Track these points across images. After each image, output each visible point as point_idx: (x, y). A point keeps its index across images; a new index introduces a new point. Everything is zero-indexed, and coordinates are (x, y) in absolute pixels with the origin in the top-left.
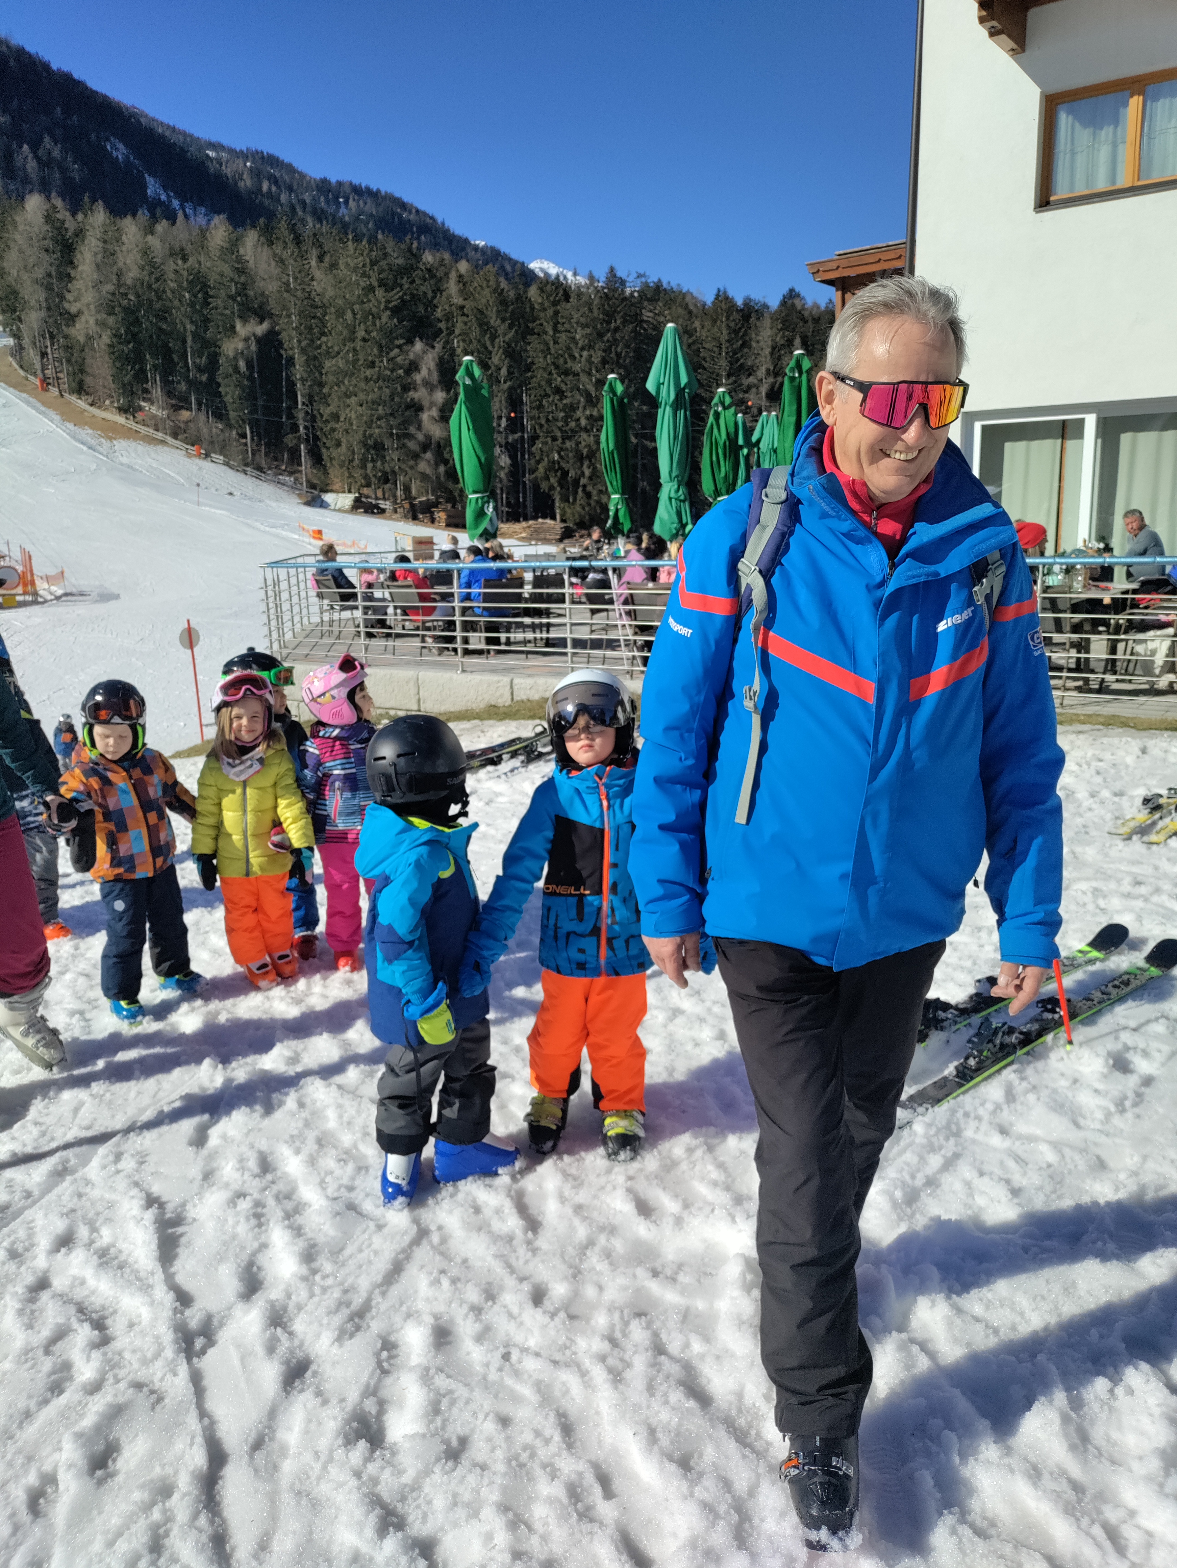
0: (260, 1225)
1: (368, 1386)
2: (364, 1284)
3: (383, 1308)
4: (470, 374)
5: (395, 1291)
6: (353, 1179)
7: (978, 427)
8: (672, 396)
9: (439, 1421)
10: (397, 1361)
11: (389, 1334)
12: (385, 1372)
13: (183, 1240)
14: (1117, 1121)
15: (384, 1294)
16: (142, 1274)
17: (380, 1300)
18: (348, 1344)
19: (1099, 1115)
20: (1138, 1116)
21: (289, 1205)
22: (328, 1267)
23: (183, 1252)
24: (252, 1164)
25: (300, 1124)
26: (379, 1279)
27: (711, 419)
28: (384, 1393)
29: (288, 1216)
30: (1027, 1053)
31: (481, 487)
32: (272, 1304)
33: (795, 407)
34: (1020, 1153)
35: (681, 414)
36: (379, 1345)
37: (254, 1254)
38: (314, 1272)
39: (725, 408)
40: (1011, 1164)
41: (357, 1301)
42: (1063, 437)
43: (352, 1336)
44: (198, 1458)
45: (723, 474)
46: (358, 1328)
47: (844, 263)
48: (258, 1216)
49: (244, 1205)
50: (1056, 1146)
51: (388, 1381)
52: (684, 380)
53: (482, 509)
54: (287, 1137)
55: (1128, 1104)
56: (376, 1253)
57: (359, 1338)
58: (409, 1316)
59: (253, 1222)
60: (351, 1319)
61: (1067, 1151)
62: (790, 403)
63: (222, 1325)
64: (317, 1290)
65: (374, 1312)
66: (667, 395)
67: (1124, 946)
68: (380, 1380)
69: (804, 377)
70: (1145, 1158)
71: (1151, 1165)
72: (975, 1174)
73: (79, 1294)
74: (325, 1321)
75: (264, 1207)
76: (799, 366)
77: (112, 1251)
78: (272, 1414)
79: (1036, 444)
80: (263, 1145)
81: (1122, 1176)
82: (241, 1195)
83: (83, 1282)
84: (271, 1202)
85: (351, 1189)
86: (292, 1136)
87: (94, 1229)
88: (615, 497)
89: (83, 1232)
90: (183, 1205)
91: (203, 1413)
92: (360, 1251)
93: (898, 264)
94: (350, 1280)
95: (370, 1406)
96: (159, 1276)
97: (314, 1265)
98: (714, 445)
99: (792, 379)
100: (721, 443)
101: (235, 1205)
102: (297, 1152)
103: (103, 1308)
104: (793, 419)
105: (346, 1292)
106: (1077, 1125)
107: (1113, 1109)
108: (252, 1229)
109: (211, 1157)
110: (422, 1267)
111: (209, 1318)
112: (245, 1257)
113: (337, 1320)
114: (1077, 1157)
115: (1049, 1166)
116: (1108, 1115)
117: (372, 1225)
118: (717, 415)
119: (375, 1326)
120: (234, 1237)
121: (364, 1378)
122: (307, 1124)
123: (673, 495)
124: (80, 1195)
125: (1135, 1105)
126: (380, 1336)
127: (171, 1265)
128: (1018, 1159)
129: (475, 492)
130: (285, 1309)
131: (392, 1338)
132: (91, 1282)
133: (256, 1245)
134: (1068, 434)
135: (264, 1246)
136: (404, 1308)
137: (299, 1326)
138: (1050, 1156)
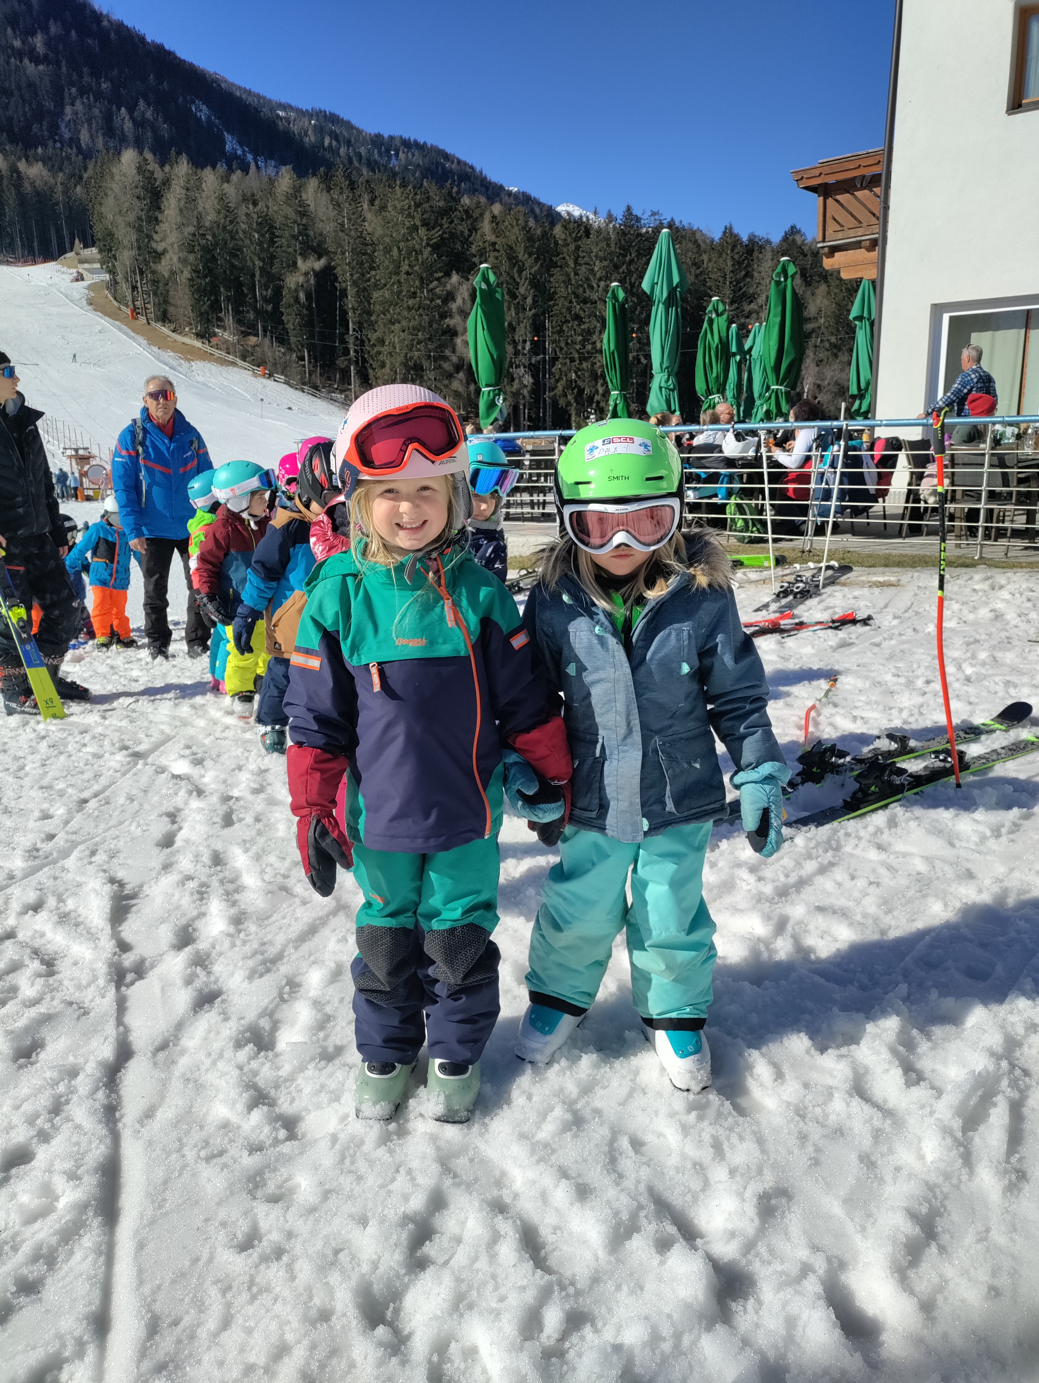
0: (202, 899)
1: (266, 1009)
2: (280, 939)
3: (294, 957)
4: (486, 279)
5: (306, 947)
6: (289, 870)
7: (946, 318)
8: (665, 295)
9: (321, 1035)
10: (298, 995)
11: (295, 976)
12: (283, 1000)
13: (134, 909)
14: (992, 844)
15: (296, 948)
16: (93, 930)
17: (292, 950)
18: (257, 982)
19: (975, 838)
20: (1012, 841)
21: (231, 887)
22: (253, 928)
23: (131, 917)
24: (206, 859)
25: (253, 833)
26: (293, 936)
27: (705, 325)
28: (278, 1016)
29: (227, 893)
30: (916, 794)
31: (493, 381)
32: (197, 952)
33: (780, 308)
34: (894, 864)
35: (673, 311)
36: (284, 982)
37: (194, 919)
38: (239, 931)
39: (718, 315)
40: (883, 871)
41: (272, 951)
42: (1027, 327)
43: (261, 976)
44: (107, 1052)
45: (714, 375)
46: (268, 971)
47: (826, 170)
48: (201, 893)
49: (192, 885)
50: (929, 860)
51: (285, 1006)
52: (676, 279)
53: (494, 399)
54: (239, 841)
55: (1004, 830)
56: (296, 919)
57: (267, 978)
58: (314, 963)
59: (196, 896)
60: (264, 962)
61: (938, 864)
62: (775, 306)
63: (153, 966)
64: (238, 943)
65: (285, 960)
66: (661, 293)
67: (1025, 721)
68: (277, 1006)
69: (789, 280)
70: (1011, 870)
71: (1017, 874)
72: (847, 877)
73: (37, 943)
74: (240, 964)
75: (209, 887)
76: (785, 271)
77: (73, 914)
78: (180, 1026)
79: (1000, 334)
80: (219, 846)
81: (987, 882)
82: (190, 878)
83: (43, 935)
84: (215, 883)
85: (286, 877)
86: (244, 841)
87: (61, 900)
88: (614, 393)
89: (51, 902)
90: (141, 886)
91: (120, 1021)
92: (284, 918)
93: (876, 170)
94: (269, 937)
95: (265, 1023)
96: (108, 930)
97: (241, 927)
98: (707, 348)
99: (778, 283)
100: (714, 346)
101: (184, 885)
102: (246, 851)
103: (56, 953)
104: (778, 319)
105: (263, 944)
106: (952, 845)
107: (988, 833)
108: (194, 902)
109: (173, 854)
110: (334, 930)
111: (142, 961)
112: (184, 921)
113: (251, 963)
114: (947, 868)
115: (919, 873)
116: (983, 839)
117: (297, 901)
118: (711, 322)
119: (284, 969)
120: (178, 907)
121: (264, 1004)
122: (259, 833)
123: (663, 384)
124: (55, 878)
125: (1011, 832)
126: (286, 977)
127: (120, 925)
128: (890, 868)
129: (487, 386)
130: (208, 955)
131: (297, 980)
132: (49, 935)
133: (195, 913)
134: (1031, 325)
135: (202, 915)
136: (312, 958)
137: (218, 968)
138: (921, 866)
